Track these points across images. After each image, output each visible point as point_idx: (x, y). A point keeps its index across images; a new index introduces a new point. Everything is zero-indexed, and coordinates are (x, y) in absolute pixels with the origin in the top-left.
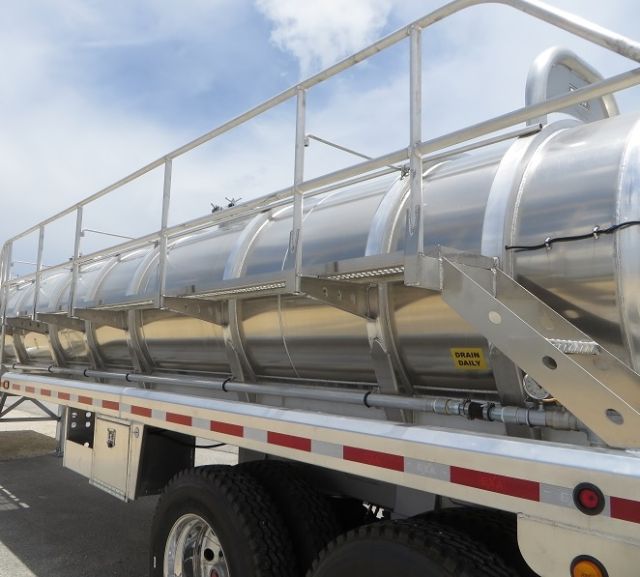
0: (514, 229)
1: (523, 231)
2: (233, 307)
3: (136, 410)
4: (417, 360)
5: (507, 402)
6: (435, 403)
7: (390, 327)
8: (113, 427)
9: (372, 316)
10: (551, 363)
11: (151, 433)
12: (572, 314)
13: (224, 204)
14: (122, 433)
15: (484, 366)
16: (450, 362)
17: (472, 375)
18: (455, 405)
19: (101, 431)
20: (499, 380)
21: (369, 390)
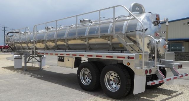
0: (126, 30)
1: (127, 30)
2: (87, 39)
3: (73, 55)
4: (115, 46)
5: (125, 51)
6: (117, 51)
7: (111, 42)
8: (68, 58)
9: (109, 40)
10: (127, 46)
11: (76, 58)
12: (132, 40)
13: (82, 20)
14: (70, 59)
15: (123, 47)
16: (119, 46)
17: (122, 48)
18: (119, 51)
19: (66, 59)
20: (124, 48)
21: (109, 50)
